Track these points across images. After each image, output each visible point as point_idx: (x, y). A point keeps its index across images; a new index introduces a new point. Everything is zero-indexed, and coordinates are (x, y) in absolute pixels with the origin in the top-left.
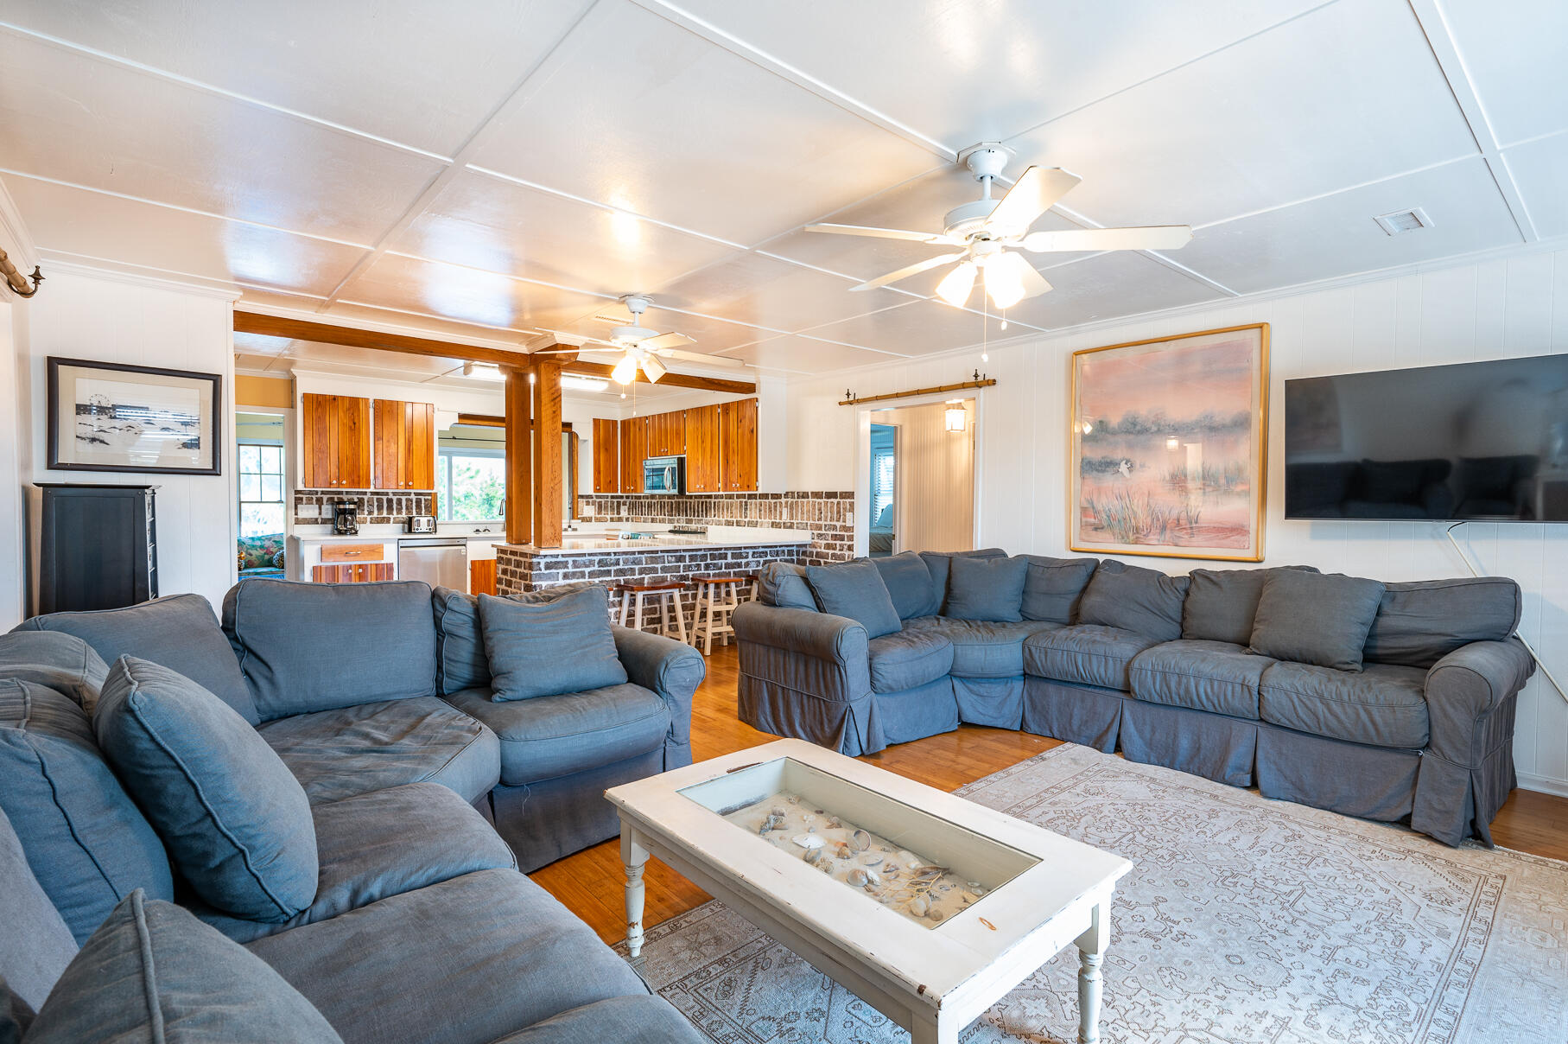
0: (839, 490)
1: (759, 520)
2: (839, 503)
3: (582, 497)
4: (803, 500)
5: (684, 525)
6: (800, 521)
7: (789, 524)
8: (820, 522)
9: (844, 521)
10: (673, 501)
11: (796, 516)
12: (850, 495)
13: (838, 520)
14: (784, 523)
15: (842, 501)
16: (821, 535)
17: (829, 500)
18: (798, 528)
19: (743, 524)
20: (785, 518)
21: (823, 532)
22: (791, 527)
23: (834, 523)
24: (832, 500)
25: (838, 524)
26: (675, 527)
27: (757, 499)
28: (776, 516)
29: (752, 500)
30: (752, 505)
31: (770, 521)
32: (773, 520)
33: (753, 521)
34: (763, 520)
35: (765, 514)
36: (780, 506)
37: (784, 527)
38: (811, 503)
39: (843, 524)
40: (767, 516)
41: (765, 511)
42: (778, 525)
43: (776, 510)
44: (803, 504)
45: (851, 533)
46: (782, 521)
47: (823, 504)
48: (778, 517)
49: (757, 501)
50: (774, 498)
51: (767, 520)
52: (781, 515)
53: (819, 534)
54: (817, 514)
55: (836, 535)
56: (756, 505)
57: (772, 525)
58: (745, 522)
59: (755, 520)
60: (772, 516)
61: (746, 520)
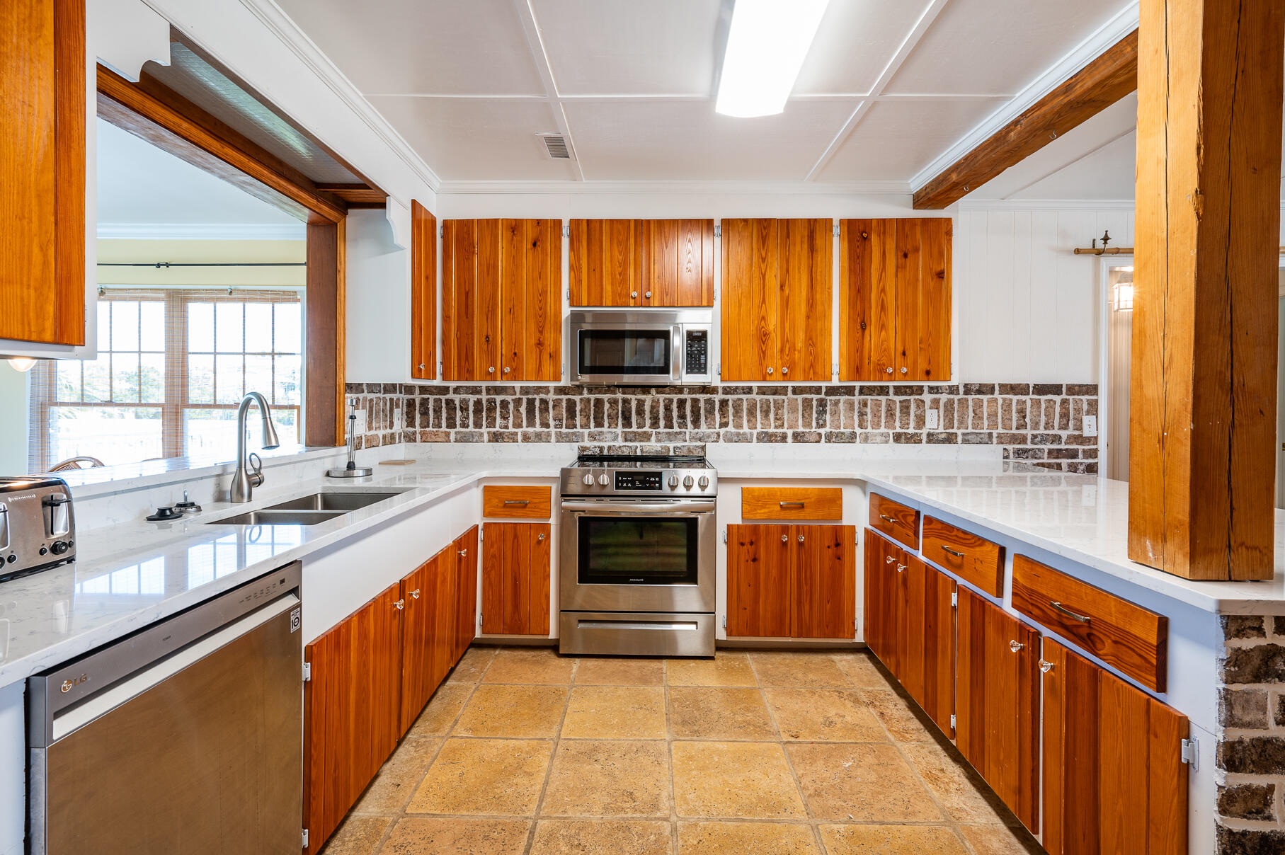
0: (1064, 380)
1: (858, 431)
2: (1064, 402)
3: (350, 387)
4: (980, 396)
5: (620, 442)
6: (970, 430)
7: (943, 436)
8: (1022, 431)
9: (1081, 429)
10: (577, 398)
11: (961, 422)
12: (1093, 389)
13: (1064, 427)
14: (929, 435)
15: (1071, 398)
16: (1026, 451)
17: (1043, 398)
18: (965, 441)
19: (807, 437)
20: (933, 421)
21: (1029, 446)
22: (950, 439)
23: (1056, 431)
24: (1049, 397)
25: (1064, 434)
27: (854, 396)
28: (908, 424)
29: (847, 397)
30: (841, 405)
31: (891, 432)
32: (898, 430)
33: (843, 433)
34: (869, 429)
35: (876, 420)
36: (918, 407)
37: (929, 441)
38: (1000, 402)
39: (1077, 433)
40: (883, 424)
41: (876, 415)
42: (914, 439)
43: (908, 414)
44: (979, 404)
45: (1094, 447)
46: (924, 432)
47: (1029, 403)
48: (912, 425)
49: (857, 398)
50: (906, 394)
51: (883, 430)
52: (921, 421)
53: (1019, 450)
54: (1014, 419)
55: (1060, 450)
56: (851, 405)
57: (898, 438)
58: (820, 434)
59: (848, 431)
60: (897, 424)
61: (822, 431)
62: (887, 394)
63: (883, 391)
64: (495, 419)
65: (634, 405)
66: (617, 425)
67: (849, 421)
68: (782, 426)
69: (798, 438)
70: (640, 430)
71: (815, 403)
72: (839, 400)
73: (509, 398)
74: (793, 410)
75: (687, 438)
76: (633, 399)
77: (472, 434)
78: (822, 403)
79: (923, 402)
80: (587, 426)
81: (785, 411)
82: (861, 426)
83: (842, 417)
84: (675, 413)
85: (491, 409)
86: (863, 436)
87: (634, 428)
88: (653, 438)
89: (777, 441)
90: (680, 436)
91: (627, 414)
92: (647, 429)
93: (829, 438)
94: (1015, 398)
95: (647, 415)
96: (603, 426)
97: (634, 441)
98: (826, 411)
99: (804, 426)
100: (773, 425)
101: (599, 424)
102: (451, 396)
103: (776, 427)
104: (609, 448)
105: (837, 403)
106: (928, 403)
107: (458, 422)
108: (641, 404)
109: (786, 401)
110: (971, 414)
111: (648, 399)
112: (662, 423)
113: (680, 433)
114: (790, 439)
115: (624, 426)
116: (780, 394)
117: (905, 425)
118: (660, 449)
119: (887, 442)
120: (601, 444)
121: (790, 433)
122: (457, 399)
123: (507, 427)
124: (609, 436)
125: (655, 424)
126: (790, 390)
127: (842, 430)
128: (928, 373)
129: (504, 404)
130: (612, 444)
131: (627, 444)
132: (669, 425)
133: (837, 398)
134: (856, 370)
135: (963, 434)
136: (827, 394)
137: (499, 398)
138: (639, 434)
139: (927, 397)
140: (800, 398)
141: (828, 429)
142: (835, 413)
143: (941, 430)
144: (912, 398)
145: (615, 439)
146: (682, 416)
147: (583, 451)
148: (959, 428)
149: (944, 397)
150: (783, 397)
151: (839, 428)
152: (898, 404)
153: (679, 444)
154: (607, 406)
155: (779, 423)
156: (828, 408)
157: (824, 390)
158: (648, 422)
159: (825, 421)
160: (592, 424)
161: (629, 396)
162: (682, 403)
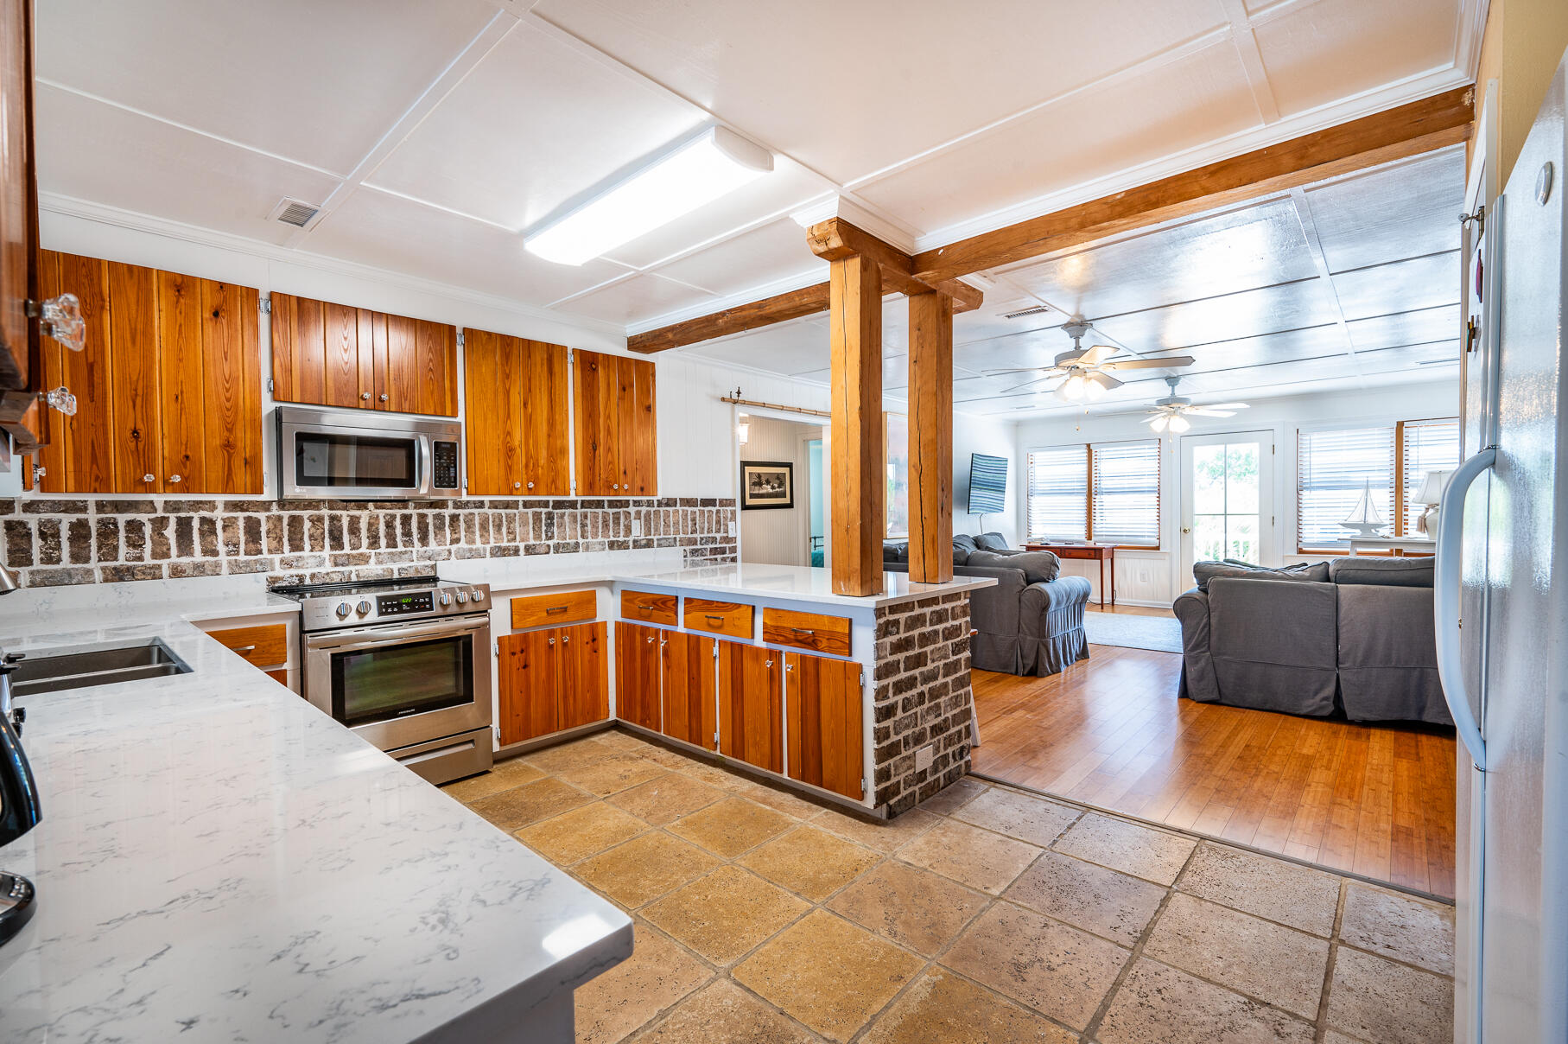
0: (717, 496)
1: (581, 541)
2: (718, 511)
4: (668, 508)
5: (328, 567)
6: (662, 536)
7: (644, 542)
8: (694, 535)
9: (727, 532)
10: (262, 516)
11: (656, 530)
12: (731, 503)
13: (718, 531)
14: (635, 541)
15: (721, 509)
16: (697, 550)
17: (706, 509)
18: (659, 545)
19: (538, 549)
20: (637, 530)
21: (699, 547)
22: (649, 544)
23: (713, 534)
24: (710, 508)
25: (718, 536)
26: (274, 580)
27: (577, 509)
28: (619, 533)
29: (572, 510)
30: (566, 518)
31: (606, 540)
32: (612, 539)
33: (568, 544)
34: (590, 539)
35: (594, 530)
36: (626, 518)
37: (634, 547)
38: (680, 512)
39: (725, 535)
40: (600, 534)
41: (595, 526)
42: (623, 546)
43: (619, 524)
44: (667, 514)
45: (734, 545)
46: (631, 539)
47: (698, 513)
48: (622, 533)
49: (579, 511)
50: (617, 507)
51: (600, 539)
52: (628, 530)
53: (693, 550)
54: (690, 526)
55: (716, 548)
56: (575, 517)
57: (612, 545)
58: (549, 546)
59: (572, 541)
60: (611, 533)
61: (551, 543)
62: (603, 507)
63: (600, 504)
64: (116, 548)
65: (345, 523)
66: (323, 547)
67: (574, 533)
68: (514, 539)
69: (530, 550)
70: (354, 552)
71: (543, 516)
72: (564, 513)
73: (143, 517)
74: (524, 524)
75: (415, 558)
76: (345, 516)
77: (69, 573)
78: (550, 516)
79: (629, 513)
80: (279, 550)
81: (517, 524)
82: (583, 537)
83: (567, 529)
84: (399, 530)
85: (108, 531)
86: (585, 546)
87: (347, 550)
88: (373, 560)
89: (510, 555)
90: (406, 556)
91: (336, 533)
92: (363, 550)
93: (557, 549)
94: (690, 509)
95: (364, 533)
96: (302, 549)
97: (347, 565)
98: (553, 524)
99: (534, 539)
100: (505, 540)
101: (296, 546)
102: (17, 515)
103: (509, 541)
104: (313, 576)
105: (562, 516)
106: (633, 515)
107: (36, 554)
108: (354, 522)
109: (518, 515)
110: (663, 523)
111: (364, 516)
112: (383, 542)
113: (406, 552)
114: (522, 552)
115: (332, 548)
116: (512, 508)
117: (617, 534)
118: (381, 572)
119: (603, 549)
120: (300, 572)
121: (522, 546)
122: (33, 521)
123: (140, 558)
124: (311, 561)
125: (374, 542)
126: (521, 504)
127: (568, 541)
128: (642, 489)
129: (134, 527)
130: (316, 570)
131: (337, 569)
132: (392, 543)
133: (563, 511)
134: (590, 486)
135: (658, 540)
136: (554, 508)
137: (122, 519)
138: (354, 557)
139: (632, 509)
140: (530, 511)
141: (555, 541)
142: (561, 525)
143: (643, 537)
144: (621, 510)
145: (321, 564)
146: (407, 534)
147: (274, 582)
148: (654, 535)
149: (644, 509)
150: (515, 511)
151: (565, 539)
152: (611, 516)
153: (405, 565)
154: (307, 525)
155: (511, 536)
156: (555, 521)
157: (551, 504)
158: (365, 542)
159: (553, 533)
160: (286, 547)
161: (338, 513)
162: (406, 520)
